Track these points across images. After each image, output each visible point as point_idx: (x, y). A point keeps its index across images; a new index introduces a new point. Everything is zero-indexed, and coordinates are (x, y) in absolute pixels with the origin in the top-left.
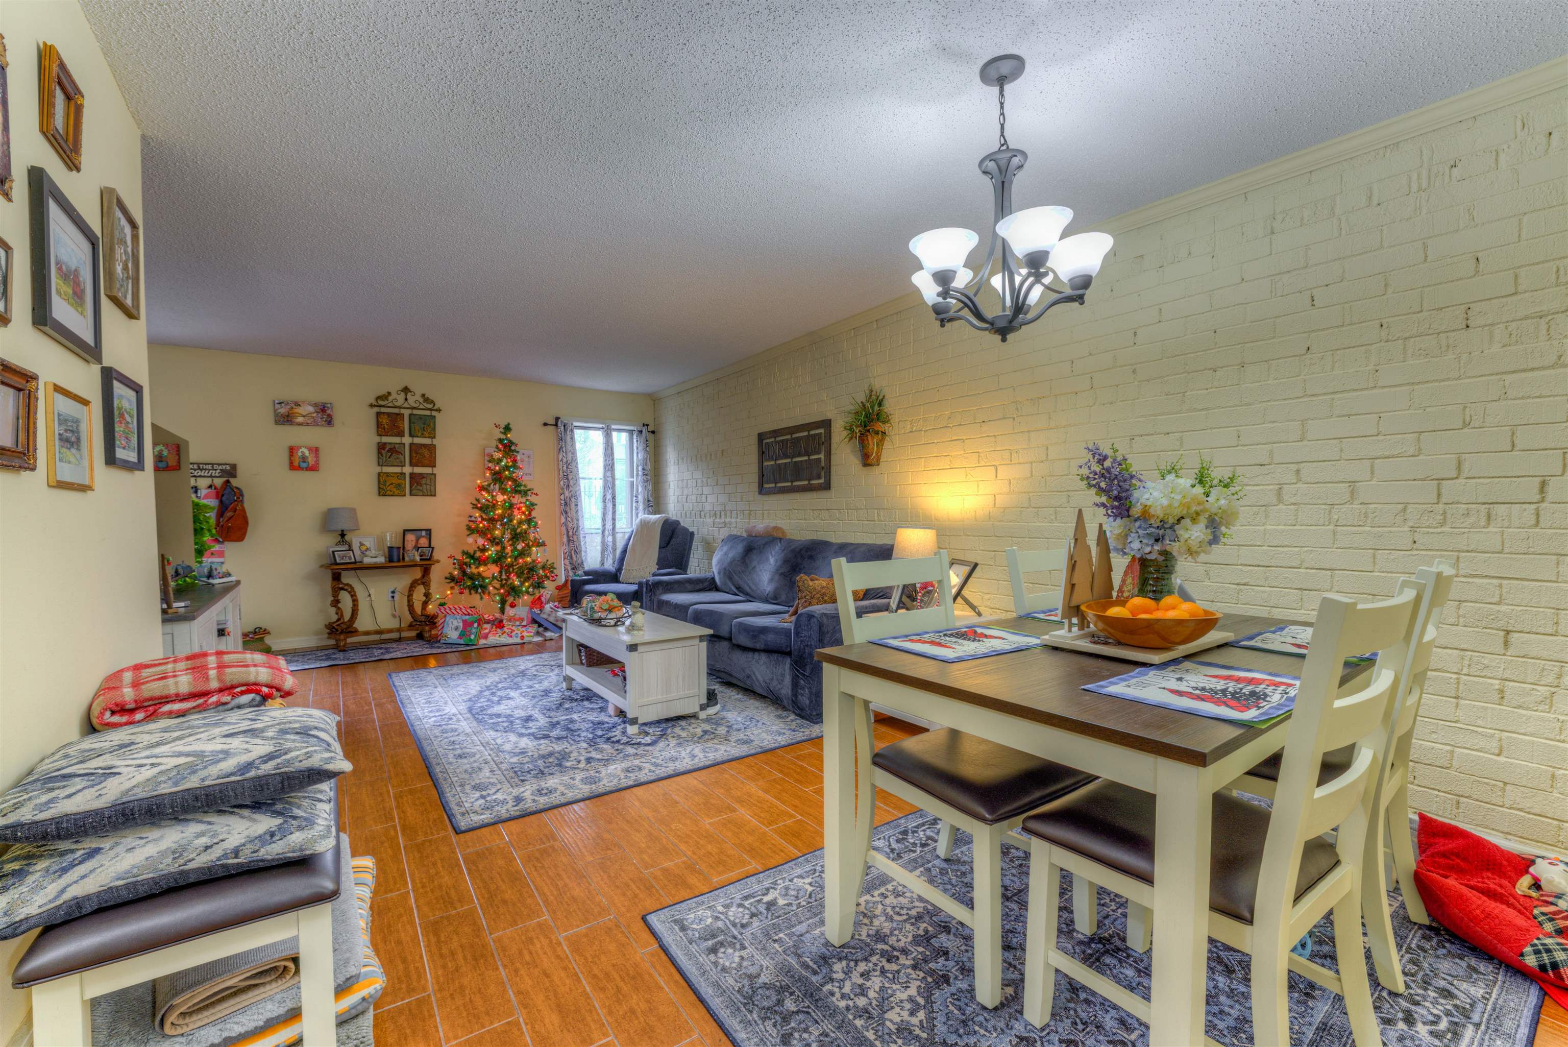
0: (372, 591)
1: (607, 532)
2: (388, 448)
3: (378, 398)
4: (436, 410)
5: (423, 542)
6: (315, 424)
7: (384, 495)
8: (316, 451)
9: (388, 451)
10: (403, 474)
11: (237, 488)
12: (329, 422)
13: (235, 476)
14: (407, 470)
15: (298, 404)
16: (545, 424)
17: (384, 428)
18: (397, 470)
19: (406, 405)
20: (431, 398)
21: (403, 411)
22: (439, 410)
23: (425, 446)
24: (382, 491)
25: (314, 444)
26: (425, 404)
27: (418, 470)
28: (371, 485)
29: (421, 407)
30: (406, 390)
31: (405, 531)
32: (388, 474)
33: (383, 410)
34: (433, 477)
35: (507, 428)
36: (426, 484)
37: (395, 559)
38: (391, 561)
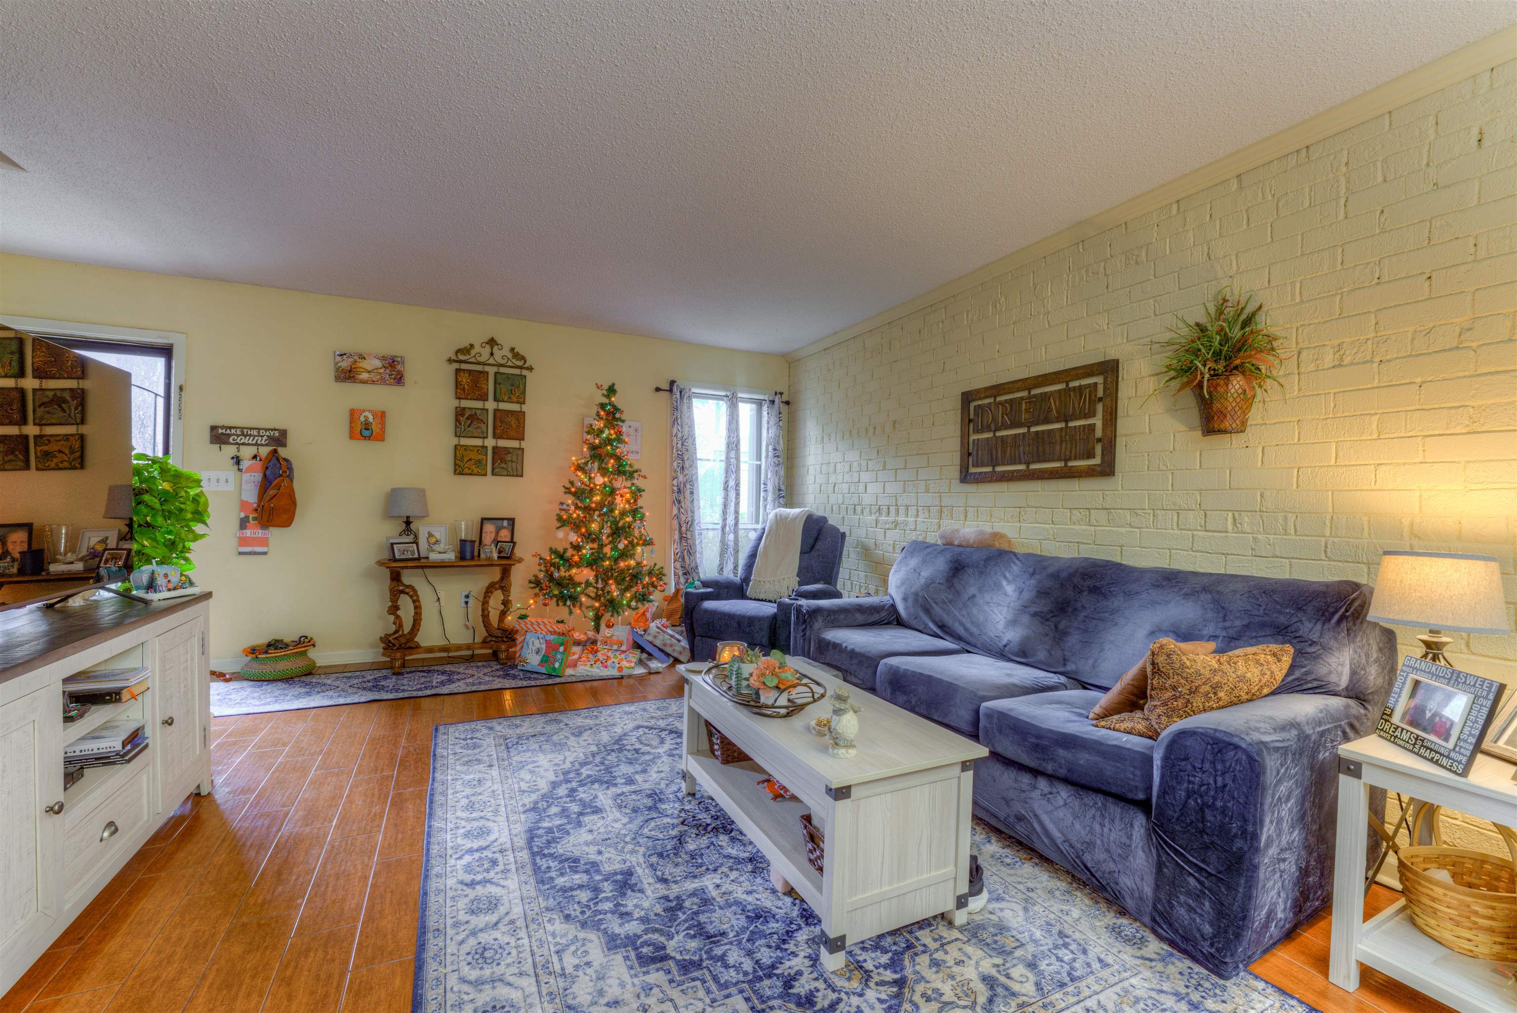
0: (442, 595)
1: (727, 529)
2: (467, 414)
3: (458, 352)
4: (528, 368)
5: (505, 535)
6: (382, 381)
7: (461, 474)
8: (382, 416)
9: (467, 418)
10: (485, 448)
11: (286, 460)
12: (399, 379)
13: (284, 445)
14: (490, 442)
15: (362, 357)
16: (658, 389)
17: (464, 389)
18: (478, 442)
19: (491, 361)
20: (521, 353)
21: (487, 368)
22: (530, 369)
23: (512, 413)
24: (459, 469)
25: (379, 408)
26: (514, 361)
27: (502, 443)
28: (446, 461)
29: (510, 364)
30: (492, 342)
31: (483, 520)
32: (466, 448)
33: (464, 366)
34: (520, 452)
35: (612, 390)
36: (512, 461)
37: (468, 556)
38: (463, 559)
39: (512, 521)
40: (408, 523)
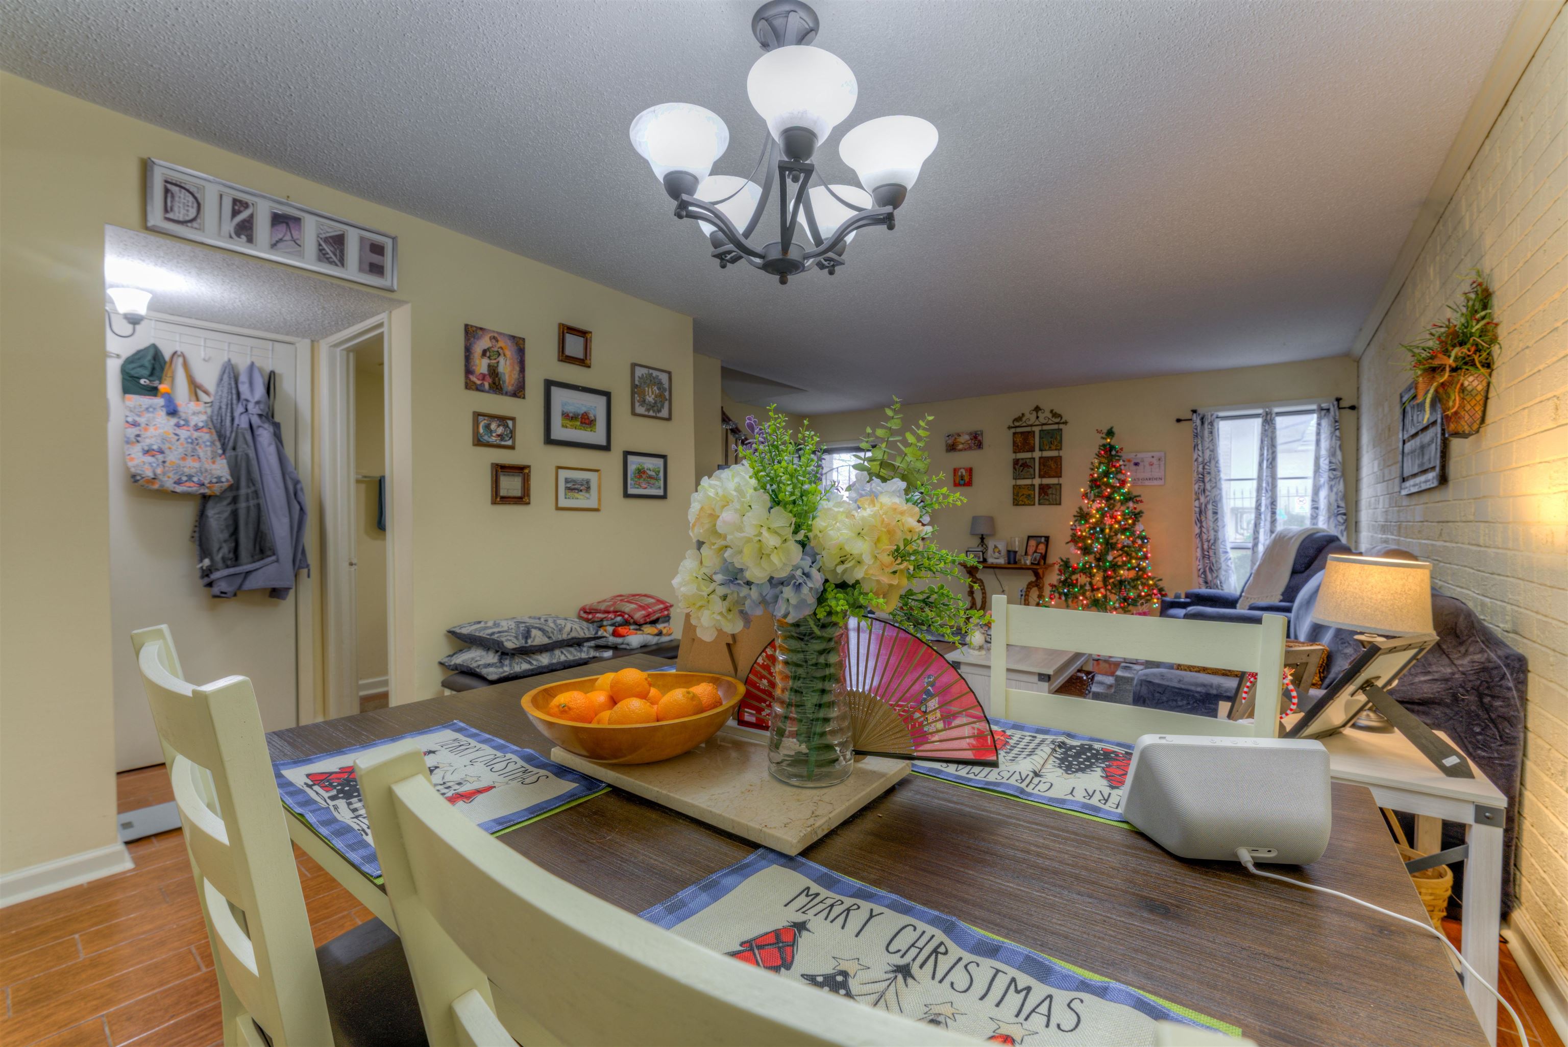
0: (1006, 589)
2: (1021, 462)
3: (1016, 420)
4: (1063, 423)
5: (1042, 548)
6: (970, 448)
7: (1017, 505)
8: (970, 471)
9: (1021, 466)
10: (1033, 485)
12: (980, 445)
14: (1037, 481)
15: (959, 435)
16: (1179, 421)
17: (1018, 446)
18: (1028, 482)
19: (1037, 423)
20: (1058, 412)
21: (1034, 429)
22: (1066, 423)
23: (1052, 458)
24: (1016, 503)
25: (968, 466)
26: (1053, 419)
27: (1046, 481)
28: (1008, 497)
29: (1050, 422)
30: (1037, 409)
31: (1029, 537)
32: (1020, 486)
33: (1018, 430)
34: (1058, 487)
35: (1110, 433)
36: (1052, 494)
37: (1012, 561)
38: (1009, 563)
39: (1047, 538)
40: (982, 538)
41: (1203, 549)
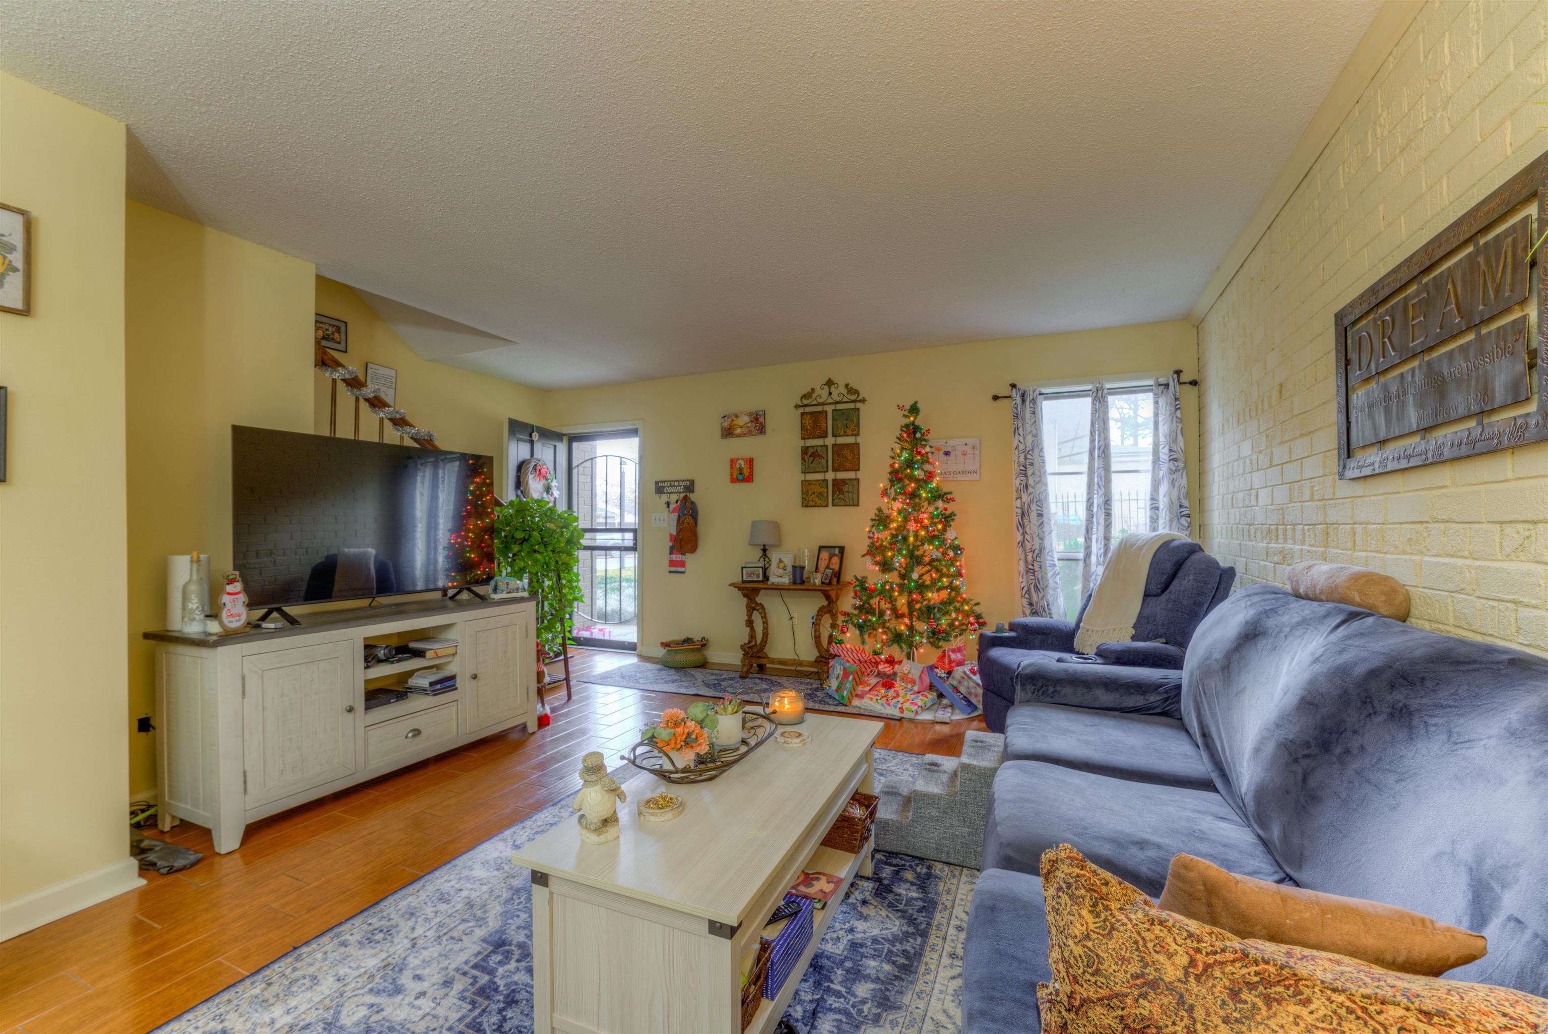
0: (794, 614)
2: (810, 451)
3: (804, 397)
4: (860, 401)
5: (836, 560)
6: (750, 433)
7: (806, 506)
8: (750, 462)
9: (811, 456)
10: (826, 481)
11: (693, 503)
13: (692, 491)
14: (830, 476)
15: (737, 416)
16: (995, 398)
17: (807, 430)
18: (820, 476)
19: (830, 400)
20: (855, 387)
21: (826, 408)
22: (863, 401)
23: (848, 446)
24: (806, 504)
25: (748, 455)
26: (849, 396)
27: (841, 475)
28: (796, 496)
29: (845, 399)
30: (830, 383)
31: (821, 548)
32: (809, 482)
33: (808, 409)
34: (855, 482)
35: (914, 409)
36: (848, 492)
37: (798, 581)
38: (794, 583)
39: (842, 549)
40: (764, 550)
41: (1026, 561)
